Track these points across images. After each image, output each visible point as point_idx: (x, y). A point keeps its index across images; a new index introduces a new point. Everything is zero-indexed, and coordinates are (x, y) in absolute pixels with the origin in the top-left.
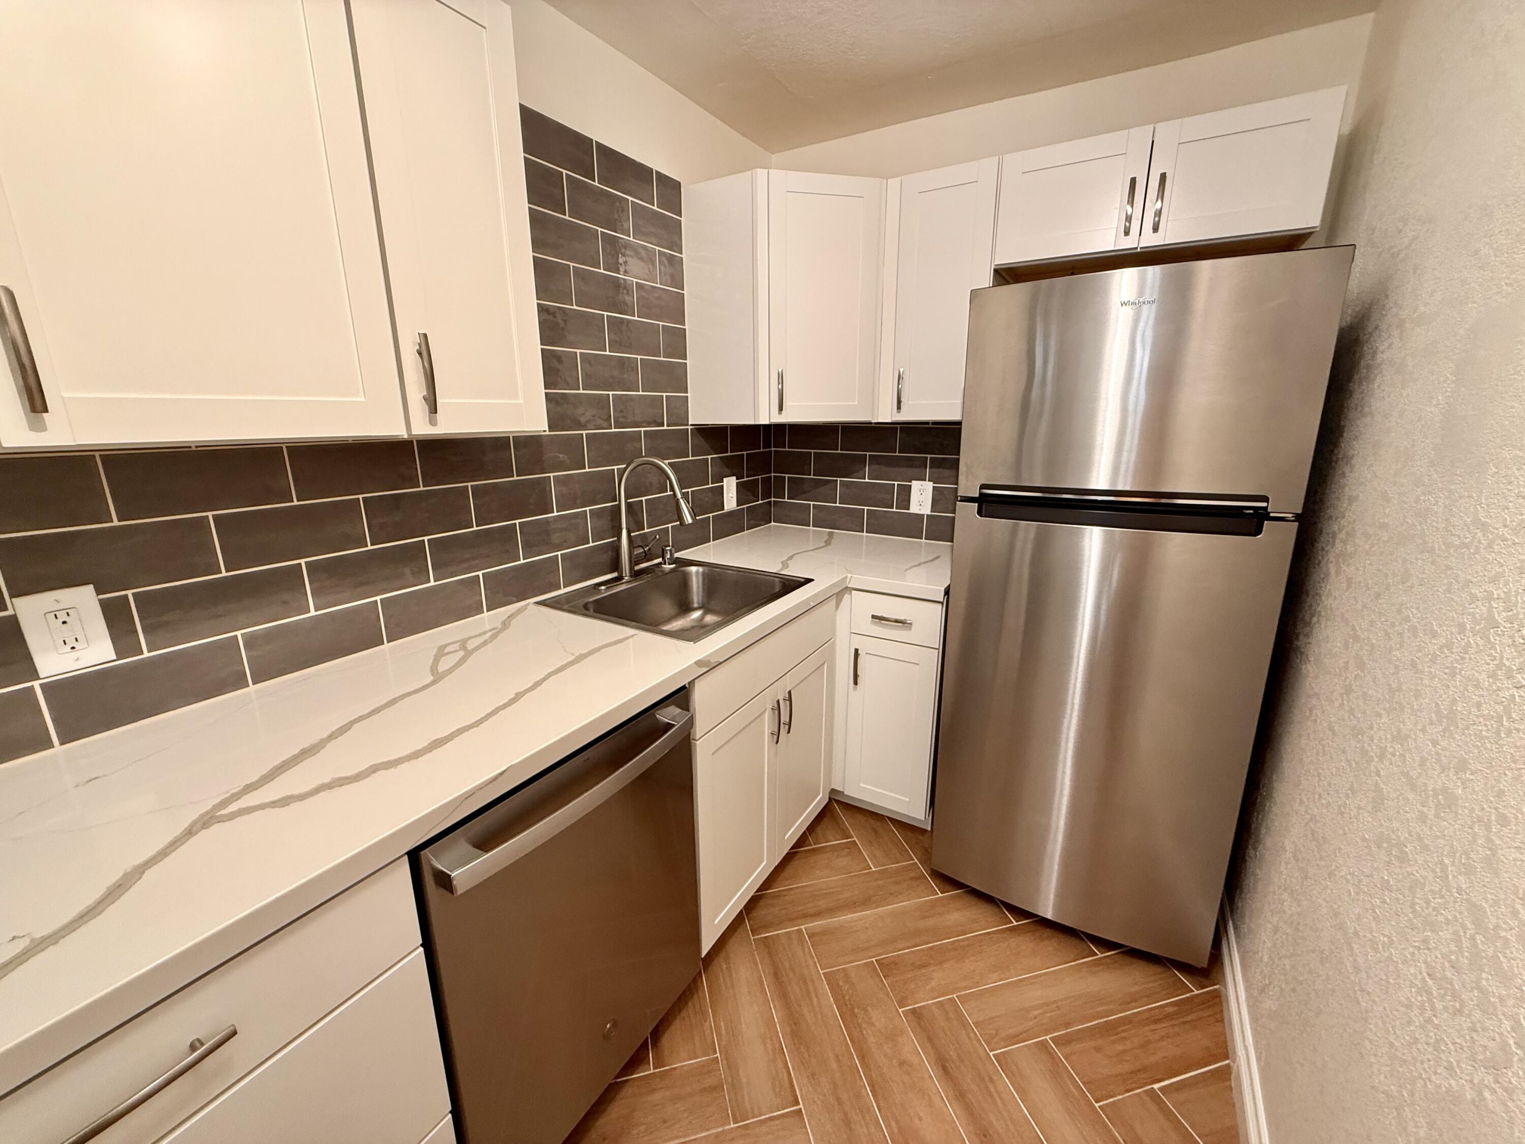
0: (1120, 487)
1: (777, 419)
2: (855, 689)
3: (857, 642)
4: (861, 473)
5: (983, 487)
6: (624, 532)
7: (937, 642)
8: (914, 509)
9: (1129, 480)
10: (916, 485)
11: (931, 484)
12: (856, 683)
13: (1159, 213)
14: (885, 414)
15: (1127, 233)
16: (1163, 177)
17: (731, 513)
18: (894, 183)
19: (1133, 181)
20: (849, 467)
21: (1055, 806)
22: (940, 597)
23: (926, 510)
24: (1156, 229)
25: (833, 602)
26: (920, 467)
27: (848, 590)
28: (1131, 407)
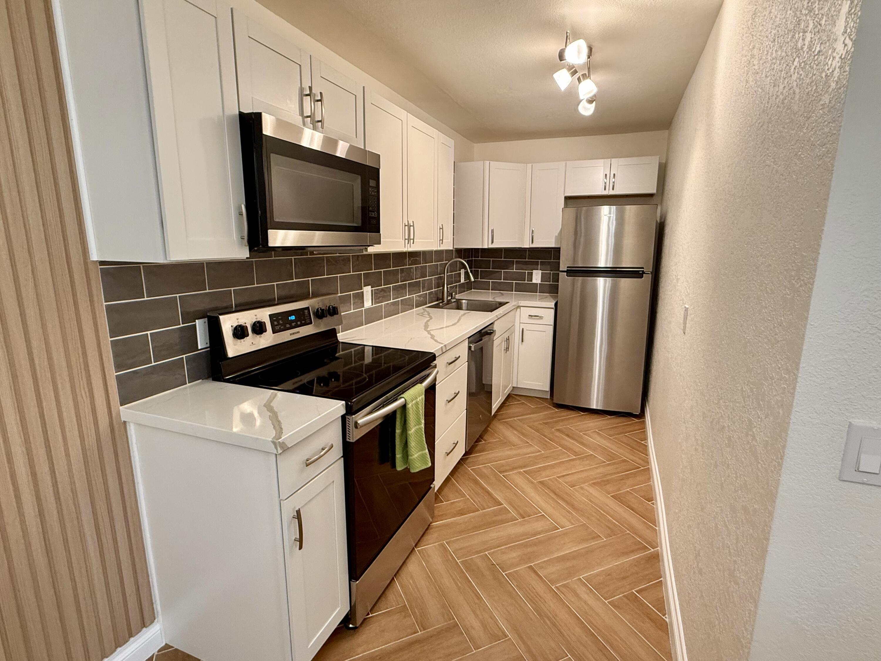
0: (608, 266)
1: (491, 246)
2: (522, 344)
3: (522, 326)
4: (512, 268)
5: (568, 267)
6: (446, 285)
7: (552, 323)
8: (534, 281)
9: (611, 263)
10: (534, 272)
11: (541, 271)
12: (522, 341)
13: (614, 182)
14: (527, 245)
15: (605, 189)
16: (614, 175)
17: (463, 283)
18: (529, 165)
19: (606, 175)
20: (506, 265)
21: (594, 368)
22: (553, 306)
23: (539, 281)
24: (613, 189)
25: (515, 310)
26: (536, 265)
27: (519, 307)
28: (610, 244)
